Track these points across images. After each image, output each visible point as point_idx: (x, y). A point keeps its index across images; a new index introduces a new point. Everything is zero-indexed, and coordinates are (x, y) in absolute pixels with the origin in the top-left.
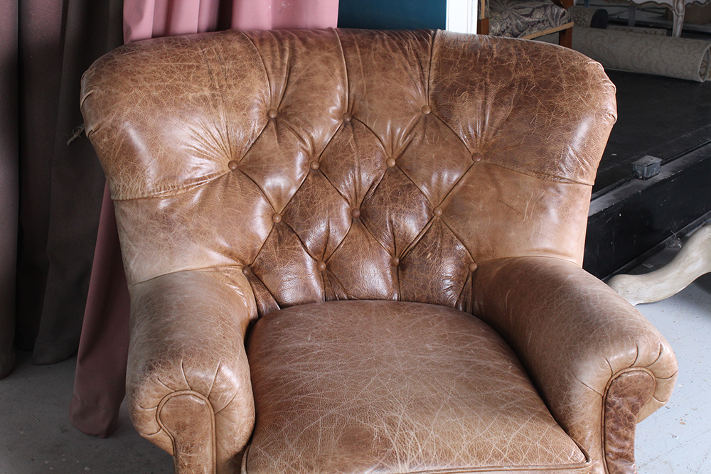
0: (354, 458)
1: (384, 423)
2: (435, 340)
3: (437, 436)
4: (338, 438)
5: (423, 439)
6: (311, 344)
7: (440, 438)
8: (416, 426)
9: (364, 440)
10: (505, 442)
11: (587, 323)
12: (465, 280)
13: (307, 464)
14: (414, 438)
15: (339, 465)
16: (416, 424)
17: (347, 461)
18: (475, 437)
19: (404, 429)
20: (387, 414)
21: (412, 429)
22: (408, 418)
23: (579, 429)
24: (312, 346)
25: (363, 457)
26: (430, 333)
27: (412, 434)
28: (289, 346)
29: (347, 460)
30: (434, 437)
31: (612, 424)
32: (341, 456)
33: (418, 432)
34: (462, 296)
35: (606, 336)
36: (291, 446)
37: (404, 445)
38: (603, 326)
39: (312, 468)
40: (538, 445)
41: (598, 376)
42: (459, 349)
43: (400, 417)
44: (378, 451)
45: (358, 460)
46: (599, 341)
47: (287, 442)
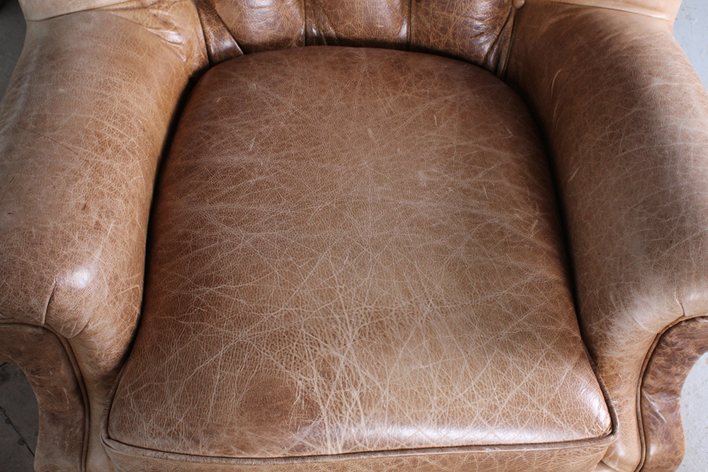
0: (260, 434)
1: (315, 371)
2: (434, 162)
3: (393, 398)
4: (241, 396)
5: (370, 405)
6: (251, 159)
7: (396, 402)
8: (363, 380)
9: (279, 403)
10: (496, 407)
11: (664, 221)
12: (502, 25)
13: (190, 434)
14: (356, 404)
15: (238, 442)
16: (363, 373)
17: (249, 437)
18: (450, 400)
19: (344, 386)
20: (323, 352)
21: (356, 385)
22: (354, 363)
23: (612, 364)
24: (251, 166)
25: (275, 431)
26: (431, 144)
27: (355, 394)
28: (219, 161)
29: (249, 435)
30: (388, 401)
31: (663, 362)
32: (242, 429)
33: (365, 392)
34: (496, 47)
35: (690, 264)
36: (170, 401)
37: (339, 415)
38: (689, 238)
39: (197, 442)
40: (545, 411)
41: (661, 319)
42: (465, 184)
43: (343, 358)
44: (298, 423)
45: (267, 436)
46: (677, 269)
47: (167, 392)
